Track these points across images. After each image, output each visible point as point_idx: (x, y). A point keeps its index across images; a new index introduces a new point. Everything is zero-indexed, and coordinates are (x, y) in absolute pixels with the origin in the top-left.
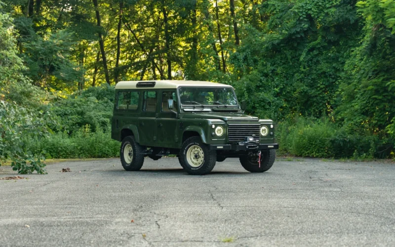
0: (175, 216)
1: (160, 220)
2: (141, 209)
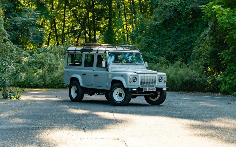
0: (93, 125)
1: (85, 127)
2: (76, 122)
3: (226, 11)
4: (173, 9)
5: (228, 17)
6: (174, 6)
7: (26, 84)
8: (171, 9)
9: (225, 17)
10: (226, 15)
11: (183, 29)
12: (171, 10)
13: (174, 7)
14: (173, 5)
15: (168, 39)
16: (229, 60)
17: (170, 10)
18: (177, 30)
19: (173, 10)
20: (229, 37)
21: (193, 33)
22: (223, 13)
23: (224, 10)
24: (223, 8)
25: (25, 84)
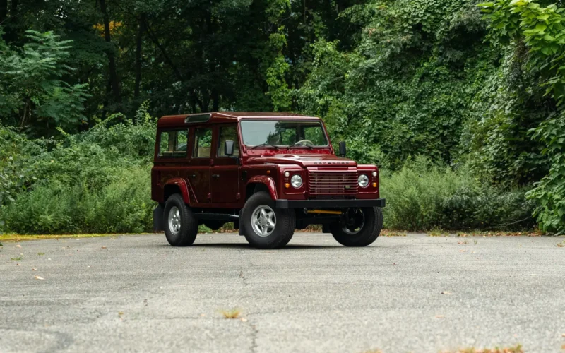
3: (545, 11)
4: (409, 25)
5: (551, 28)
6: (413, 17)
7: (34, 223)
8: (405, 25)
9: (545, 28)
10: (548, 23)
11: (438, 75)
12: (406, 28)
13: (412, 20)
14: (409, 14)
15: (401, 101)
16: (560, 144)
17: (403, 27)
18: (422, 78)
19: (411, 27)
20: (555, 82)
21: (464, 84)
22: (538, 18)
23: (542, 10)
24: (537, 4)
25: (31, 225)
